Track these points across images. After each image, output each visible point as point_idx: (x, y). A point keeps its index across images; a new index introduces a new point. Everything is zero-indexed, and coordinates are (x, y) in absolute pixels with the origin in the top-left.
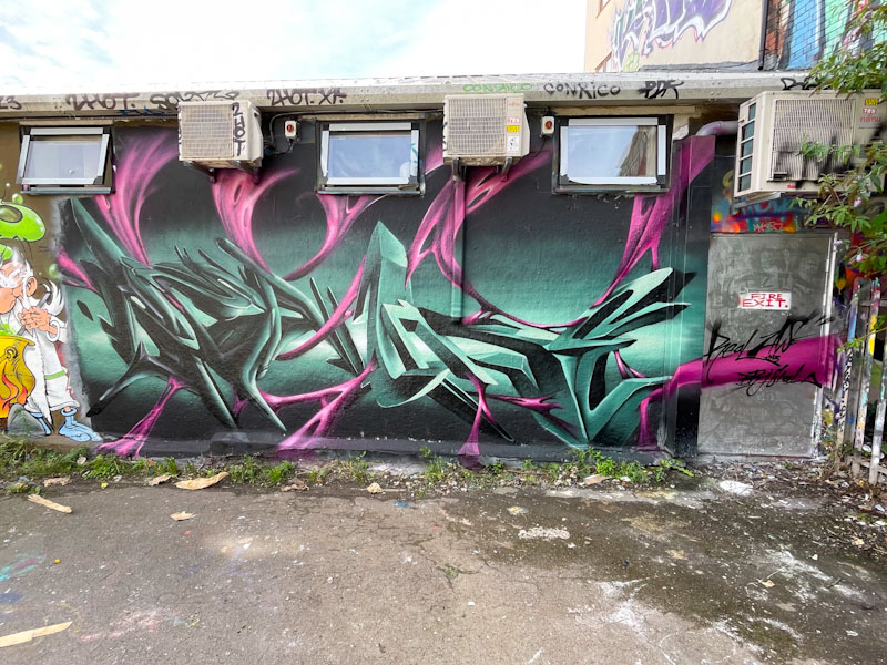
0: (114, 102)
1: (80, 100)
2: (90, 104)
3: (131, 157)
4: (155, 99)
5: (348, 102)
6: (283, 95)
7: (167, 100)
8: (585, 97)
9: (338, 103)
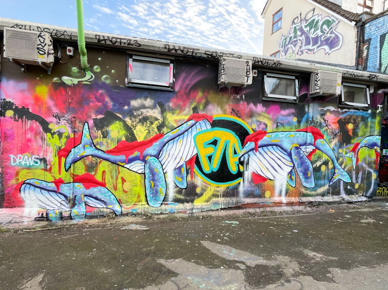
0: (188, 51)
1: (171, 47)
2: (176, 50)
3: (183, 75)
4: (207, 53)
5: (281, 66)
6: (259, 60)
7: (212, 54)
8: (354, 77)
9: (278, 66)
